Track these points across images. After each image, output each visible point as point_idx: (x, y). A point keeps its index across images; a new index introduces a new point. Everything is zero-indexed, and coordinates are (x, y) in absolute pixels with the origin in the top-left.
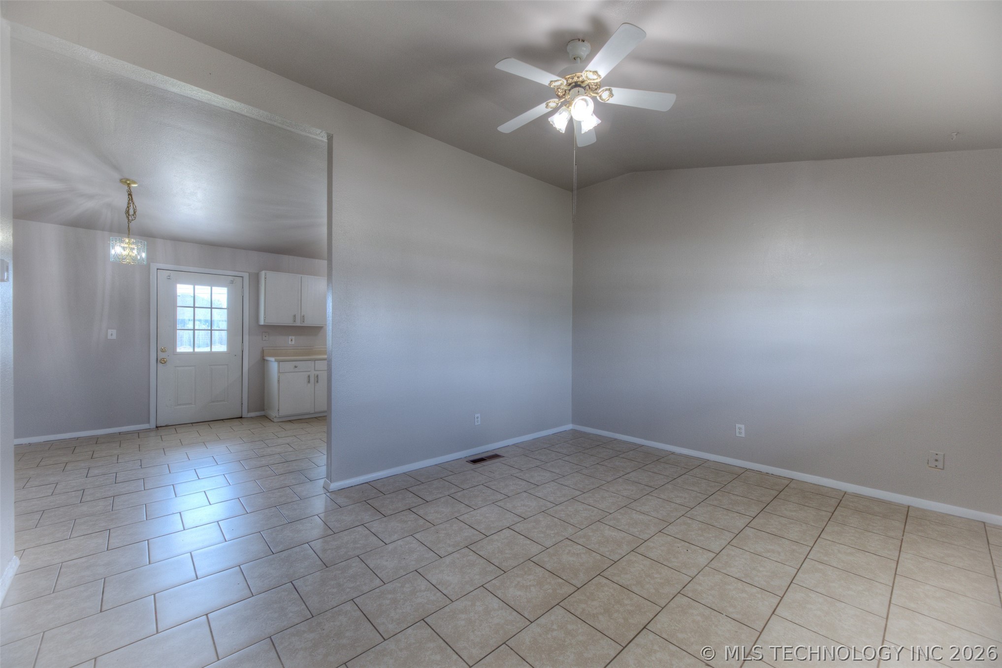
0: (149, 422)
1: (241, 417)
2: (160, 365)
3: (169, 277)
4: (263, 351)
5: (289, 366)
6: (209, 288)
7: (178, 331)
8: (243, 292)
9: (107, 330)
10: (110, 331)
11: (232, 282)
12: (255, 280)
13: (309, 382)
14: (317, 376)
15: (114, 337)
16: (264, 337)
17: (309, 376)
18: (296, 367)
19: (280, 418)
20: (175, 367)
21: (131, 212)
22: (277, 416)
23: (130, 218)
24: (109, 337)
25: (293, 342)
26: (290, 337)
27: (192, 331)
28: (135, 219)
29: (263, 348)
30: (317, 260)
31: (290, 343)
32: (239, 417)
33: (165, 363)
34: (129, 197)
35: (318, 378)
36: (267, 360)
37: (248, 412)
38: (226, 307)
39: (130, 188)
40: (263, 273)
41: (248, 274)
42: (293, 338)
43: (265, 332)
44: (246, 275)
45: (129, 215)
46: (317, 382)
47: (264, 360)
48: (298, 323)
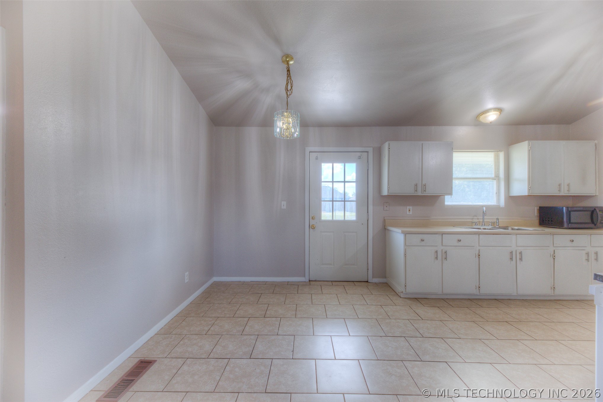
0: (304, 276)
1: (367, 282)
2: (311, 230)
3: (317, 158)
4: (385, 220)
5: (415, 239)
6: (343, 164)
7: (322, 202)
8: (368, 167)
9: (281, 202)
10: (283, 202)
11: (360, 158)
12: (379, 153)
13: (437, 258)
14: (446, 252)
15: (285, 207)
16: (385, 207)
17: (437, 252)
18: (422, 240)
19: (406, 294)
20: (321, 232)
21: (289, 88)
22: (404, 292)
23: (288, 94)
24: (282, 207)
25: (411, 213)
26: (408, 207)
27: (332, 202)
28: (292, 93)
29: (384, 217)
30: (433, 127)
31: (408, 213)
32: (365, 281)
33: (314, 229)
34: (288, 74)
35: (446, 254)
36: (388, 230)
37: (373, 278)
38: (355, 181)
39: (288, 65)
40: (386, 145)
41: (372, 148)
42: (411, 208)
43: (386, 203)
44: (370, 150)
45: (287, 90)
46: (446, 258)
47: (386, 229)
48: (419, 193)
